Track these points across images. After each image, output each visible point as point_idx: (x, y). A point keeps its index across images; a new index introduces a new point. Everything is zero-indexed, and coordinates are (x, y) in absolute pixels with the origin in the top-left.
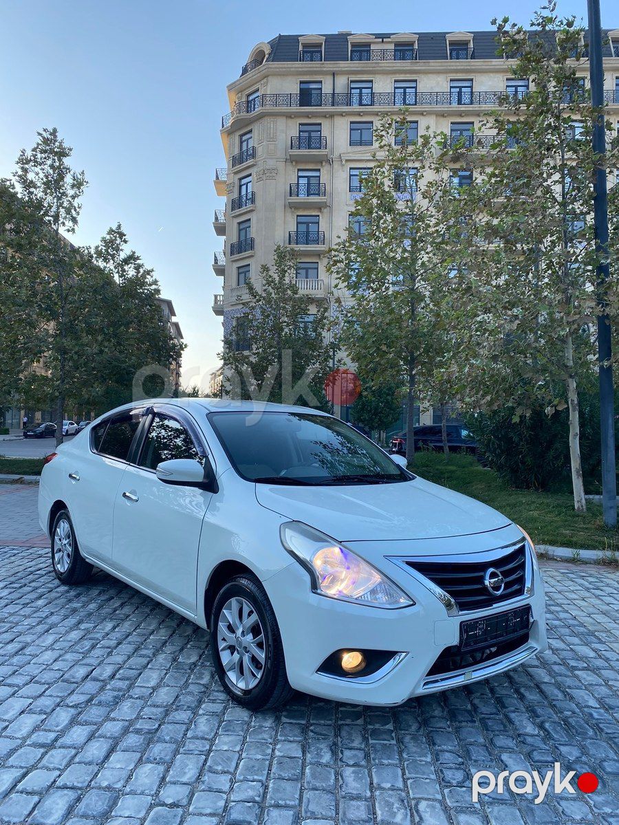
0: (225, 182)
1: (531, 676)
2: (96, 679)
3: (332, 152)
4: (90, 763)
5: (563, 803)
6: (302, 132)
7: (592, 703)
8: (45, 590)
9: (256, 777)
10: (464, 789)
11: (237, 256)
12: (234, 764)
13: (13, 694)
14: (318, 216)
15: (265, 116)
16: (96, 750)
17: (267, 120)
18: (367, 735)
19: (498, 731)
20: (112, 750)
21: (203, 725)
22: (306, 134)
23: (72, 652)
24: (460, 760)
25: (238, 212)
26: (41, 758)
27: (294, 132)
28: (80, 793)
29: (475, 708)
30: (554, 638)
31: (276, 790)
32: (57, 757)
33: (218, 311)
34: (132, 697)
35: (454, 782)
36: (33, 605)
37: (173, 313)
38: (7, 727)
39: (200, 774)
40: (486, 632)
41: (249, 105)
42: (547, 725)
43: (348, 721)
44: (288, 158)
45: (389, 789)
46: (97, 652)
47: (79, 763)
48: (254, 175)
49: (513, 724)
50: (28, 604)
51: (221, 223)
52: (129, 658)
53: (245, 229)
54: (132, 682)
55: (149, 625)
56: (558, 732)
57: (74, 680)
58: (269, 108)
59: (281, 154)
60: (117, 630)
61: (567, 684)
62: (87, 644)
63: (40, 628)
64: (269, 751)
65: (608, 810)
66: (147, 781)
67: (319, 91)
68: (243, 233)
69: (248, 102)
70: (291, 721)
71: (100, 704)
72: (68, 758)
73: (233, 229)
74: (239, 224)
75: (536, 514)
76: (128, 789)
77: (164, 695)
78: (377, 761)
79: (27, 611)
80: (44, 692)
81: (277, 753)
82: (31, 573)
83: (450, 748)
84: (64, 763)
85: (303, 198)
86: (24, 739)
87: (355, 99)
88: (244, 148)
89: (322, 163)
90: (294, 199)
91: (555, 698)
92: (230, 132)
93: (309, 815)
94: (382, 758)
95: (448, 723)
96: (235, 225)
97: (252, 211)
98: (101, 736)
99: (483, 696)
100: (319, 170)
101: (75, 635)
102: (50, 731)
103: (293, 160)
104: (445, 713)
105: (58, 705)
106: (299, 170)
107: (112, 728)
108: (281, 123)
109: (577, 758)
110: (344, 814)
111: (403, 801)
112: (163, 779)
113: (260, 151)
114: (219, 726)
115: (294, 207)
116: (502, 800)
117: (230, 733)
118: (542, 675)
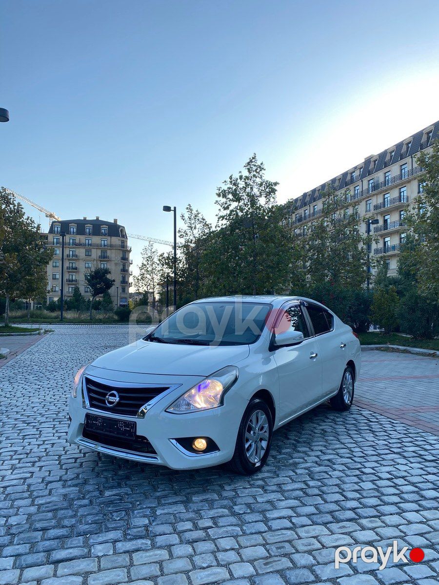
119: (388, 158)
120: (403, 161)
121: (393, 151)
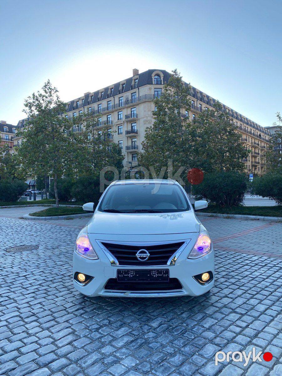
40: (135, 276)
119: (100, 96)
120: (109, 99)
121: (103, 92)
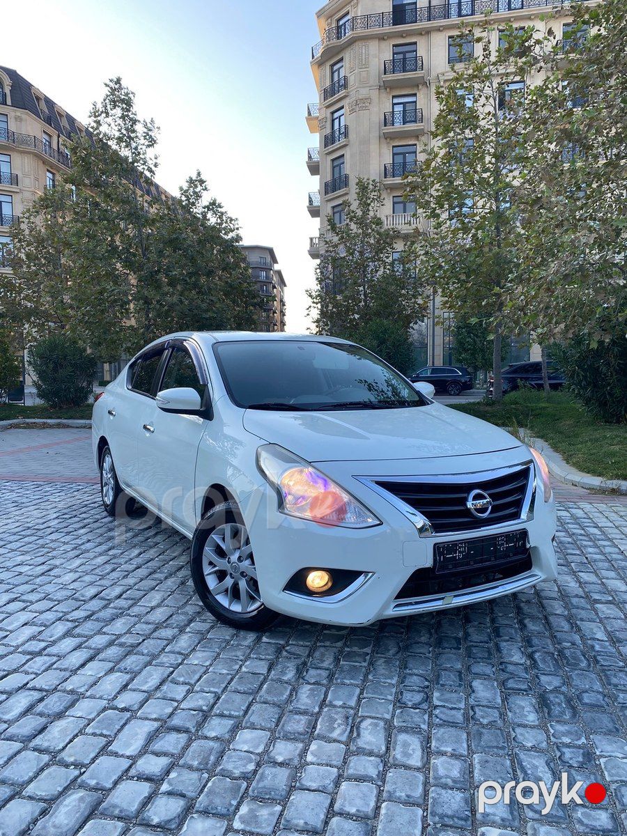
0: (318, 118)
1: (543, 608)
2: (102, 599)
3: (429, 75)
4: (65, 670)
5: (518, 730)
6: (396, 53)
7: (600, 635)
8: (91, 520)
9: (212, 689)
10: (418, 710)
11: (331, 195)
12: (197, 677)
13: (24, 609)
14: (416, 145)
15: (355, 42)
16: (76, 659)
17: (359, 44)
18: (340, 657)
19: (480, 658)
20: (91, 659)
21: (184, 642)
22: (401, 56)
23: (92, 574)
24: (427, 683)
25: (331, 148)
26: (25, 664)
27: (387, 55)
28: (46, 693)
29: (467, 635)
30: (587, 572)
31: (226, 701)
32: (39, 662)
33: (314, 255)
34: (129, 615)
35: (410, 704)
36: (75, 533)
37: (275, 261)
38: (7, 636)
39: (161, 684)
40: (467, 556)
41: (339, 30)
42: (537, 656)
43: (328, 643)
44: (382, 84)
45: (340, 707)
46: (115, 575)
47: (55, 669)
48: (346, 107)
49: (500, 653)
50: (70, 532)
51: (314, 162)
52: (142, 580)
53: (339, 165)
54: (136, 601)
55: (173, 552)
56: (545, 662)
57: (83, 599)
58: (360, 31)
59: (374, 81)
60: (141, 556)
61: (579, 617)
62: (109, 568)
63: (72, 554)
64: (237, 667)
65: (567, 740)
66: (109, 687)
67: (413, 6)
68: (337, 170)
69: (338, 28)
70: (271, 641)
71: (97, 620)
72: (47, 665)
73: (327, 167)
74: (333, 160)
75: (617, 448)
76: (88, 694)
77: (159, 615)
78: (339, 681)
79: (68, 538)
80: (52, 607)
81: (244, 669)
82: (86, 506)
83: (421, 672)
84: (43, 668)
85: (398, 126)
86: (18, 647)
87: (454, 10)
88: (336, 79)
89: (418, 86)
90: (389, 129)
91: (560, 629)
92: (320, 63)
93: (248, 725)
94: (345, 678)
95: (430, 649)
96: (329, 163)
97: (345, 146)
98: (86, 647)
99: (480, 626)
100: (415, 95)
101: (100, 560)
102: (43, 641)
103: (386, 86)
104: (432, 639)
105: (60, 619)
106: (393, 97)
107: (99, 641)
108: (373, 46)
109: (556, 688)
110: (283, 726)
111: (347, 718)
112: (126, 685)
113: (351, 80)
114: (199, 643)
115: (388, 137)
116: (453, 723)
117: (206, 649)
118: (558, 608)
